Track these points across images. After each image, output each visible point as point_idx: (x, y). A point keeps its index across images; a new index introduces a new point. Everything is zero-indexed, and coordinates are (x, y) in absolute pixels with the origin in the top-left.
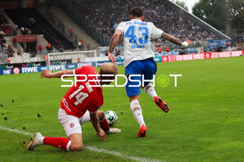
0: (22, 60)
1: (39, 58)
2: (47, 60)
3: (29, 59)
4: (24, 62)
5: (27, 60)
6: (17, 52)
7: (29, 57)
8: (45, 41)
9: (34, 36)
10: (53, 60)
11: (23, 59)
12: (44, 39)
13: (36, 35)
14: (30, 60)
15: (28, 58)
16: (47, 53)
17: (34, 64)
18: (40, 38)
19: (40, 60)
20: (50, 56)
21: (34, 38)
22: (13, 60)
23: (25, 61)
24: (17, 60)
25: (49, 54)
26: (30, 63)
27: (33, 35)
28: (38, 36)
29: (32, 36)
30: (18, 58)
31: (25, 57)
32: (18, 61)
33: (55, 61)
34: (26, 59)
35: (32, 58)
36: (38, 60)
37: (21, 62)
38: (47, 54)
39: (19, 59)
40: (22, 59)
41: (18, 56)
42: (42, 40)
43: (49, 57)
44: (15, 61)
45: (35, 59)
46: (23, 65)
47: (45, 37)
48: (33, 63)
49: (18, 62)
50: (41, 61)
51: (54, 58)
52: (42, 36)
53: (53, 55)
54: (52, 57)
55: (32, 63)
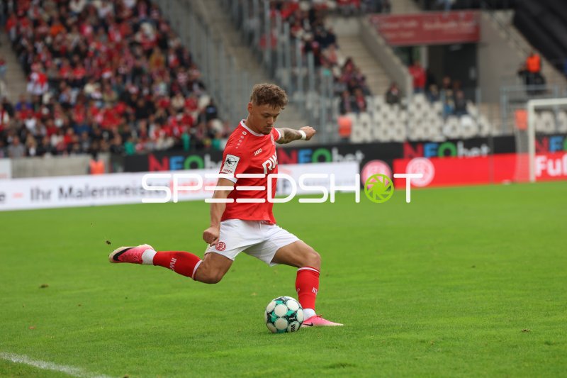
0: (403, 127)
1: (483, 120)
2: (524, 132)
3: (439, 123)
4: (414, 137)
5: (426, 130)
6: (384, 89)
7: (440, 114)
8: (517, 42)
9: (468, 19)
10: (550, 129)
11: (412, 124)
12: (515, 35)
13: (475, 13)
14: (441, 129)
15: (433, 121)
16: (523, 96)
17: (460, 146)
18: (495, 26)
19: (489, 128)
20: (539, 111)
21: (467, 27)
22: (365, 125)
23: (418, 134)
24: (384, 126)
25: (533, 104)
26: (440, 144)
27: (462, 14)
28: (485, 16)
29: (456, 19)
30: (385, 116)
31: (418, 115)
32: (385, 132)
33: (557, 134)
34: (424, 124)
35: (453, 121)
36: (480, 127)
37: (400, 138)
38: (522, 102)
39: (392, 123)
40: (406, 123)
41: (386, 108)
42: (503, 35)
43: (532, 117)
44: (372, 132)
45: (466, 126)
46: (408, 150)
47: (518, 23)
48: (455, 141)
49: (383, 138)
50: (496, 132)
51: (557, 123)
52: (504, 16)
53: (550, 110)
54: (546, 117)
55: (449, 140)
